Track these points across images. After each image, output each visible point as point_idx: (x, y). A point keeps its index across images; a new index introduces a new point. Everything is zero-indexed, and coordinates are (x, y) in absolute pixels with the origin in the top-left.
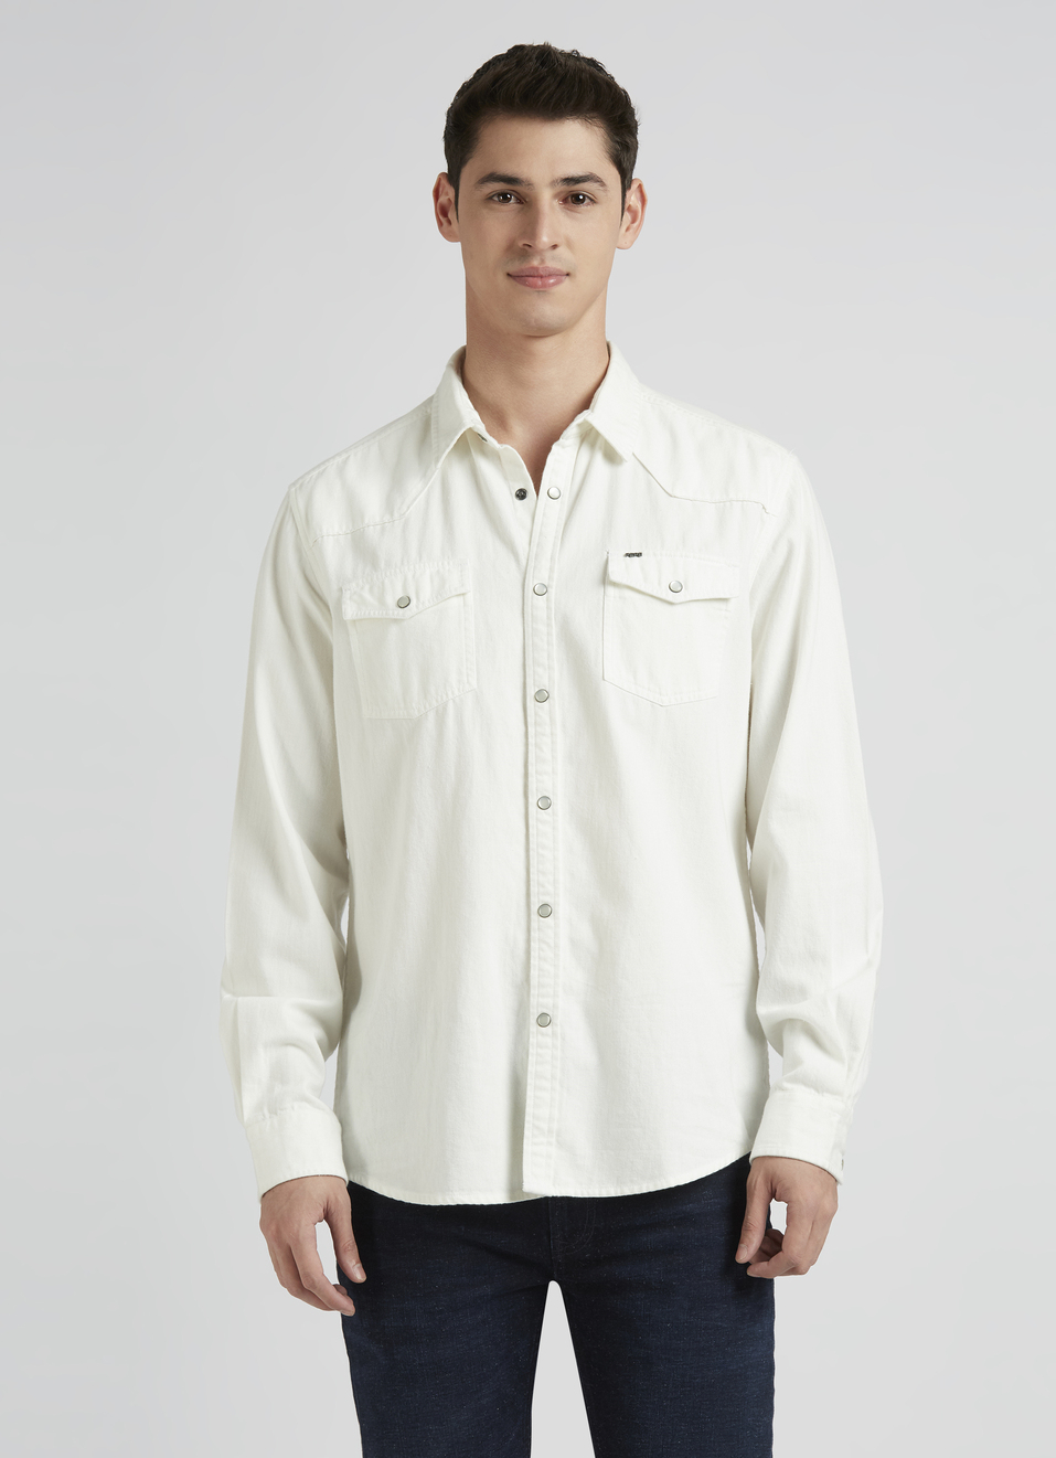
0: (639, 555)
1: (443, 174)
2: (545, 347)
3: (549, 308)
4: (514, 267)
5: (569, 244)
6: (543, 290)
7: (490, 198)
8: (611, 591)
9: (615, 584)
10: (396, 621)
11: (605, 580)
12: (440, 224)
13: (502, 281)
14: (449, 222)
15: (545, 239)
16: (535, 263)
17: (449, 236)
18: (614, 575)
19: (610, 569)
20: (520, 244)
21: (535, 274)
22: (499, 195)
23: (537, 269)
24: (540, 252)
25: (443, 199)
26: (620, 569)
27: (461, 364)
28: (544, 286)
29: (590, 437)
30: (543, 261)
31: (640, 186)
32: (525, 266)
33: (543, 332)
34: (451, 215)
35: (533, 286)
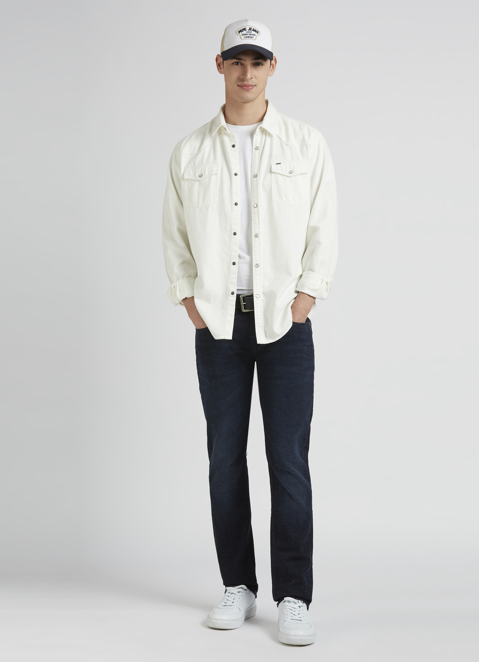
0: (280, 164)
1: (218, 55)
2: (248, 105)
3: (249, 95)
4: (240, 83)
5: (256, 77)
6: (248, 90)
7: (233, 64)
8: (273, 175)
9: (274, 173)
10: (198, 181)
11: (271, 172)
12: (218, 69)
13: (236, 87)
14: (221, 68)
15: (249, 76)
16: (246, 83)
17: (221, 72)
18: (273, 171)
19: (272, 168)
20: (242, 77)
21: (245, 86)
22: (236, 63)
23: (246, 84)
24: (248, 80)
25: (218, 62)
26: (275, 168)
27: (224, 109)
28: (248, 89)
29: (264, 131)
30: (248, 82)
31: (275, 58)
32: (243, 83)
33: (247, 102)
34: (221, 66)
35: (245, 89)
